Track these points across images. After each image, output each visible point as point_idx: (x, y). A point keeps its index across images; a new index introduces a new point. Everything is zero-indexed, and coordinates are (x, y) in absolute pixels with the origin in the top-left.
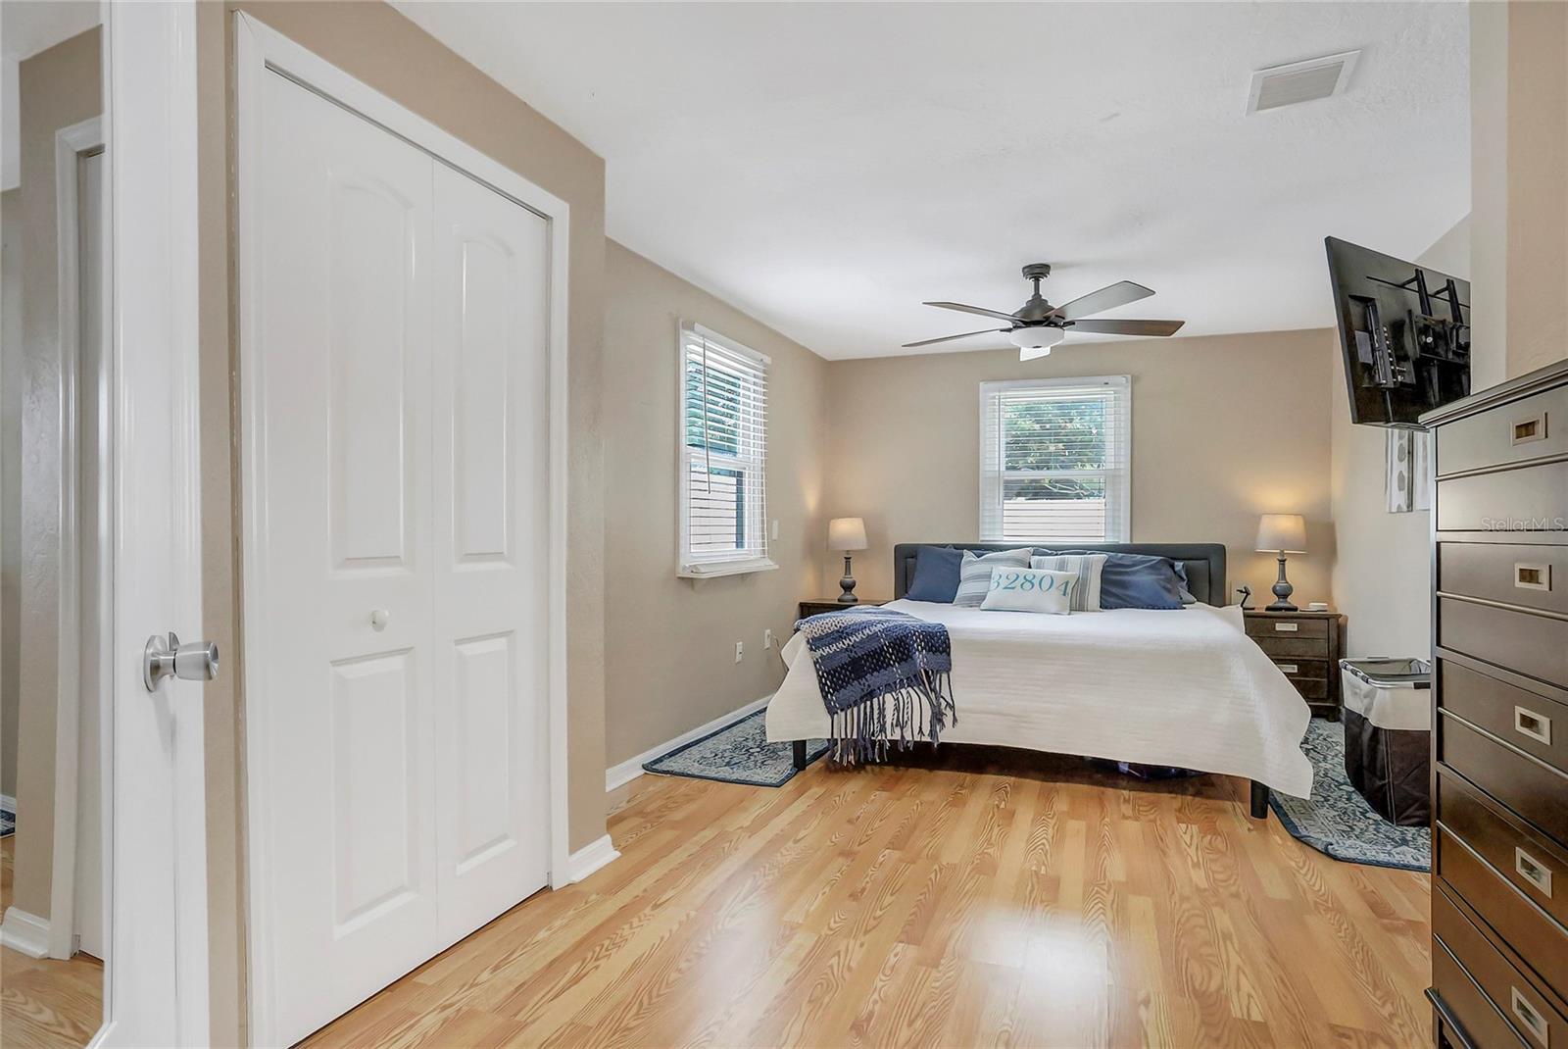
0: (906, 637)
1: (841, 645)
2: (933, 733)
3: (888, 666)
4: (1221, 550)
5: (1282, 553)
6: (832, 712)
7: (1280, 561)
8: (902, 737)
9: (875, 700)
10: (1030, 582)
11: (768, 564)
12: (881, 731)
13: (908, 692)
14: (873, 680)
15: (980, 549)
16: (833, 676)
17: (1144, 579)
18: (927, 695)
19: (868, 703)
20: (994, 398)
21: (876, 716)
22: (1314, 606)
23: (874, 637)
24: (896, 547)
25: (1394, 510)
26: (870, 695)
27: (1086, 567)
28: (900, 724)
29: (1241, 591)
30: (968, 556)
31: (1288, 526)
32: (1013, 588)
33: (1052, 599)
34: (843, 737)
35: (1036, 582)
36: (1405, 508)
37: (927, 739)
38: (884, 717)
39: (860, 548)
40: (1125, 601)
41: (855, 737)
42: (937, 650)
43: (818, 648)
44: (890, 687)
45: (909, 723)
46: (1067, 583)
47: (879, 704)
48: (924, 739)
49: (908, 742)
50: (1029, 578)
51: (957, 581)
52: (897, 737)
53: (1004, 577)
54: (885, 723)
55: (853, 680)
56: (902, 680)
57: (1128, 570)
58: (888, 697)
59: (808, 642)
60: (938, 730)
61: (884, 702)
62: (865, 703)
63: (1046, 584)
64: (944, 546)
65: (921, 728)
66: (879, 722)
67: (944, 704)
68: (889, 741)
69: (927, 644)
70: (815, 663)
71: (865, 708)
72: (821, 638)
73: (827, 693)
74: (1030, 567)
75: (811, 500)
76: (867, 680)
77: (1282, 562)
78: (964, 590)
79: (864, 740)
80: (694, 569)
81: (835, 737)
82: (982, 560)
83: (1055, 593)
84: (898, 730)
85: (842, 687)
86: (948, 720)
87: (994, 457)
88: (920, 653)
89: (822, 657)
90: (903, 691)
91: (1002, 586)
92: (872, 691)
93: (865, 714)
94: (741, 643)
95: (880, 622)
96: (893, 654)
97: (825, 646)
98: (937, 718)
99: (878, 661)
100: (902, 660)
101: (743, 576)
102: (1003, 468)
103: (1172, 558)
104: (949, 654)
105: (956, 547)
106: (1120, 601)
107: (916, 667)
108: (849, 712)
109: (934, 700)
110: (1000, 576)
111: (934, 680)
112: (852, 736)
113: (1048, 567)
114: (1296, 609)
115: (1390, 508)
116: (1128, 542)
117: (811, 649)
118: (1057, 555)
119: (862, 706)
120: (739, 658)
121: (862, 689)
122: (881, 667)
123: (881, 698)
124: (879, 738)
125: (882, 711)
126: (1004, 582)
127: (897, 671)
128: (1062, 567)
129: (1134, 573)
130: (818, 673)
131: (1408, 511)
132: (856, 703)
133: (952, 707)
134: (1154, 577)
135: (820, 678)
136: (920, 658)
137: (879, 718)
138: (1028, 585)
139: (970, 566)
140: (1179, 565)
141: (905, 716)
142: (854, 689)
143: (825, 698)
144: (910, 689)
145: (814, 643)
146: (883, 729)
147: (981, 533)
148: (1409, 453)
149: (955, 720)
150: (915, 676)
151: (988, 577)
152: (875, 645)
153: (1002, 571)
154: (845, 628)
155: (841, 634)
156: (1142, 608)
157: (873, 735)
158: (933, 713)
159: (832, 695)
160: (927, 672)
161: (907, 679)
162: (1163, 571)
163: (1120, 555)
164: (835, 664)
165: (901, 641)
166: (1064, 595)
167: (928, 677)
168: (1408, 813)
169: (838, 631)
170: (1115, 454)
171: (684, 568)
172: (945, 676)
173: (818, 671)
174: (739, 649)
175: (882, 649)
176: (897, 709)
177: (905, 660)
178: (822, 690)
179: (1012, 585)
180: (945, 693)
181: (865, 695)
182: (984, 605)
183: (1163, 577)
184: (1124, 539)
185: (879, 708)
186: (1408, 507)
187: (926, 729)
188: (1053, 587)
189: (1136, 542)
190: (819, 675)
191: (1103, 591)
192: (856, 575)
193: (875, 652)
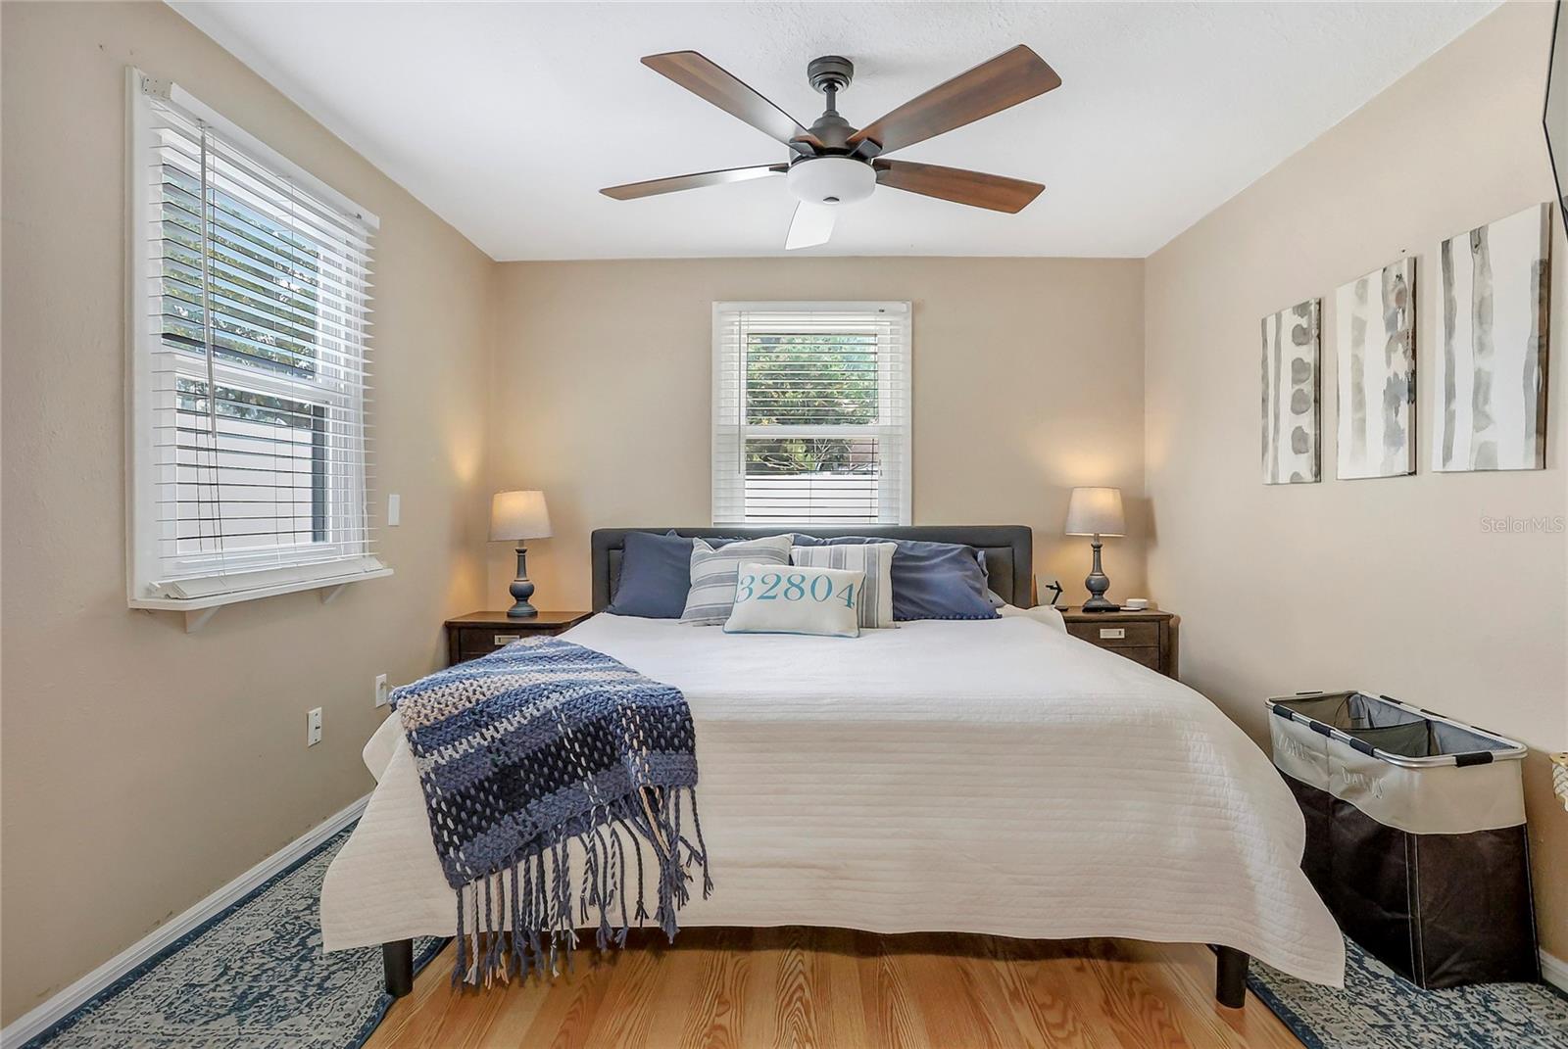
0: (608, 719)
1: (476, 740)
2: (664, 912)
3: (572, 781)
4: (1025, 534)
5: (1097, 538)
6: (457, 882)
7: (1094, 547)
8: (604, 921)
9: (548, 853)
10: (797, 586)
11: (375, 569)
12: (560, 915)
13: (614, 833)
14: (542, 810)
15: (718, 536)
16: (461, 808)
17: (947, 576)
18: (650, 835)
19: (534, 859)
20: (732, 323)
21: (549, 885)
22: (1134, 604)
23: (545, 720)
24: (593, 533)
25: (1284, 477)
26: (538, 842)
27: (872, 562)
28: (599, 899)
29: (1052, 587)
30: (701, 546)
31: (1106, 501)
32: (774, 597)
33: (835, 614)
34: (483, 929)
35: (807, 587)
36: (1308, 476)
37: (652, 923)
38: (567, 885)
39: (540, 536)
40: (922, 607)
41: (508, 927)
42: (670, 744)
43: (429, 749)
44: (577, 824)
45: (618, 893)
46: (851, 586)
47: (556, 860)
48: (647, 924)
49: (616, 930)
50: (796, 580)
51: (685, 585)
52: (594, 921)
53: (758, 580)
54: (568, 898)
55: (502, 813)
56: (600, 808)
57: (922, 564)
58: (575, 845)
59: (410, 736)
60: (675, 908)
61: (566, 856)
62: (528, 861)
63: (821, 589)
64: (663, 532)
65: (640, 903)
66: (556, 896)
67: (685, 853)
68: (578, 932)
69: (648, 734)
70: (424, 782)
71: (528, 871)
72: (435, 728)
73: (447, 846)
74: (791, 563)
75: (465, 465)
76: (529, 813)
77: (1097, 548)
78: (696, 599)
79: (527, 937)
80: (173, 591)
81: (467, 931)
82: (720, 554)
83: (836, 602)
84: (594, 912)
85: (479, 829)
86: (694, 888)
87: (732, 404)
88: (635, 753)
89: (437, 769)
90: (604, 830)
91: (756, 594)
92: (539, 836)
93: (528, 882)
94: (319, 710)
95: (558, 688)
96: (583, 754)
97: (446, 743)
98: (673, 882)
99: (552, 769)
100: (599, 765)
101: (322, 593)
102: (744, 421)
103: (975, 546)
104: (692, 751)
105: (682, 533)
106: (918, 610)
107: (628, 779)
108: (494, 880)
109: (665, 847)
110: (753, 579)
111: (666, 806)
112: (501, 924)
113: (817, 564)
114: (1117, 609)
115: (1275, 475)
116: (910, 525)
117: (415, 752)
118: (824, 544)
119: (522, 865)
120: (314, 736)
121: (521, 834)
122: (560, 782)
123: (559, 847)
124: (558, 928)
125: (562, 874)
126: (759, 589)
127: (591, 789)
128: (838, 562)
129: (932, 568)
130: (429, 803)
131: (1316, 482)
132: (507, 863)
133: (701, 858)
134: (960, 573)
135: (433, 812)
136: (637, 765)
137: (555, 889)
138: (794, 593)
139: (705, 563)
140: (981, 554)
141: (610, 882)
142: (507, 831)
143: (443, 855)
144: (617, 825)
145: (424, 739)
146: (565, 910)
147: (713, 514)
148: (1315, 401)
149: (708, 884)
150: (626, 797)
151: (733, 579)
152: (546, 738)
153: (754, 569)
154: (488, 703)
155: (479, 716)
156: (948, 619)
157: (545, 923)
158: (663, 874)
159: (457, 849)
160: (649, 791)
161: (611, 804)
162: (967, 565)
163: (910, 543)
164: (464, 781)
165: (598, 727)
166: (849, 605)
167: (653, 803)
168: (1444, 967)
169: (472, 711)
170: (891, 409)
171: (149, 591)
172: (685, 794)
173: (428, 797)
174: (313, 723)
175: (560, 747)
176: (592, 867)
177: (607, 767)
178: (437, 839)
179: (771, 593)
180: (687, 830)
181: (527, 844)
182: (730, 624)
183: (968, 573)
184: (904, 521)
185: (556, 870)
186: (1316, 476)
187: (652, 905)
188: (834, 592)
189: (919, 524)
190: (430, 807)
191: (896, 597)
192: (535, 576)
193: (546, 752)
